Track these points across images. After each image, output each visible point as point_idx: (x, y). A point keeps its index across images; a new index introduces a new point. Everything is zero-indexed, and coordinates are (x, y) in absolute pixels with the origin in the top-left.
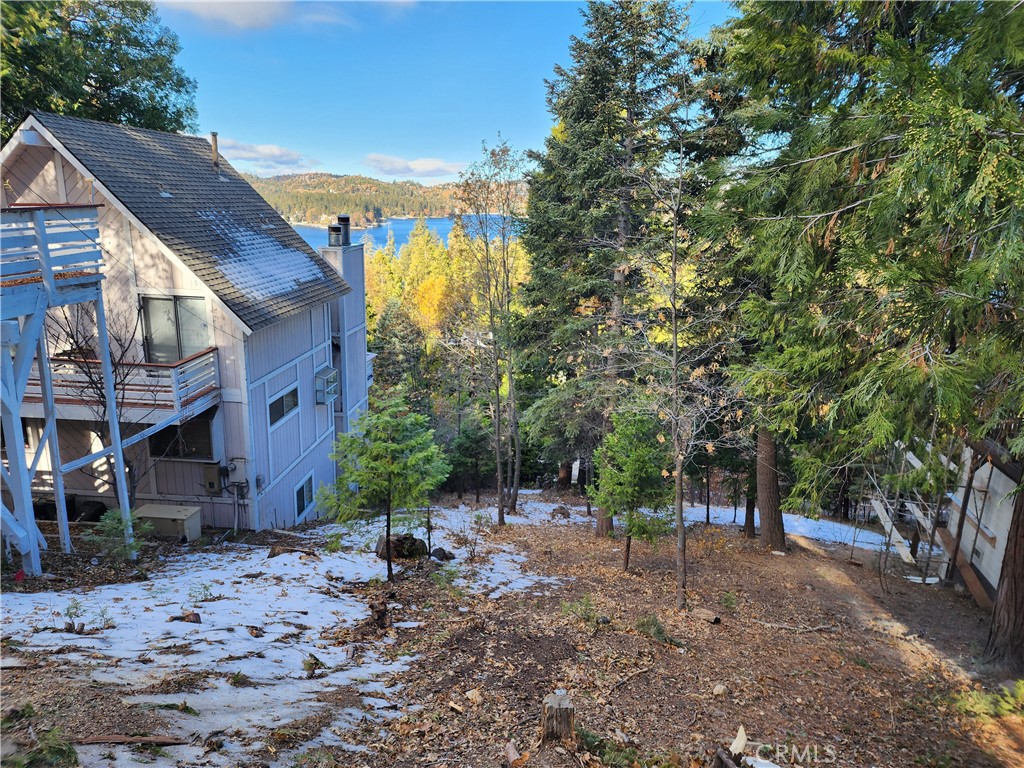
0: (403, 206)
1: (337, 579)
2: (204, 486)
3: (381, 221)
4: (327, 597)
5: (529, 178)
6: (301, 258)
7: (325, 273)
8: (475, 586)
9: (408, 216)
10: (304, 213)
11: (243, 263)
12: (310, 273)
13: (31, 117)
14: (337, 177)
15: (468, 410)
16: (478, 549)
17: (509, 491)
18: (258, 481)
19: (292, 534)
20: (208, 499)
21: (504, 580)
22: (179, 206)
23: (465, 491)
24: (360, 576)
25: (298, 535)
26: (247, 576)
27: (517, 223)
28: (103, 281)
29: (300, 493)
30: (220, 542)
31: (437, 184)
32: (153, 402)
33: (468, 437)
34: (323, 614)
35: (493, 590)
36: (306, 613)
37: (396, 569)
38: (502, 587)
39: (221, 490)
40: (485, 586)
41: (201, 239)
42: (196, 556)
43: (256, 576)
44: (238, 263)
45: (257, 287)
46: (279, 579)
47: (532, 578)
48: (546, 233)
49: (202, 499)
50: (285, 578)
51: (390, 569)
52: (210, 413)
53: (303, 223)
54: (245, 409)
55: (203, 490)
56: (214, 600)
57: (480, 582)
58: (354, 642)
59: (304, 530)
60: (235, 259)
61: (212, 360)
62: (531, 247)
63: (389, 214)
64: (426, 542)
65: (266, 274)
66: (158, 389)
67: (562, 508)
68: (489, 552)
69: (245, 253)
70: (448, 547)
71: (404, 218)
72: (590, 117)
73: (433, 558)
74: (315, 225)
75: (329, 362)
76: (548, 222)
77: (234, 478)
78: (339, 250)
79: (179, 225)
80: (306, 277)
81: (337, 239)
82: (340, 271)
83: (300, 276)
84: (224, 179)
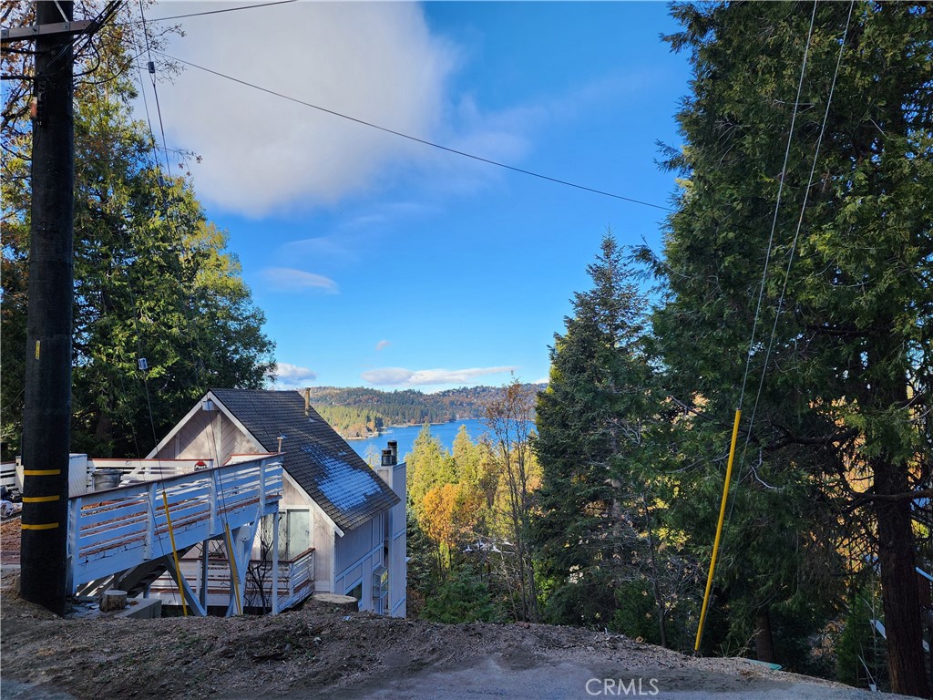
0: (403, 414)
3: (381, 430)
6: (365, 476)
7: (381, 487)
9: (409, 424)
11: (332, 483)
12: (373, 488)
13: (210, 392)
22: (291, 444)
31: (437, 391)
41: (306, 467)
44: (330, 483)
45: (343, 501)
48: (555, 451)
60: (327, 480)
61: (310, 558)
62: (543, 461)
63: (390, 423)
65: (346, 491)
69: (331, 475)
72: (583, 370)
75: (381, 561)
76: (557, 444)
78: (390, 468)
79: (294, 458)
80: (370, 491)
81: (388, 460)
82: (391, 486)
83: (367, 491)
84: (311, 421)
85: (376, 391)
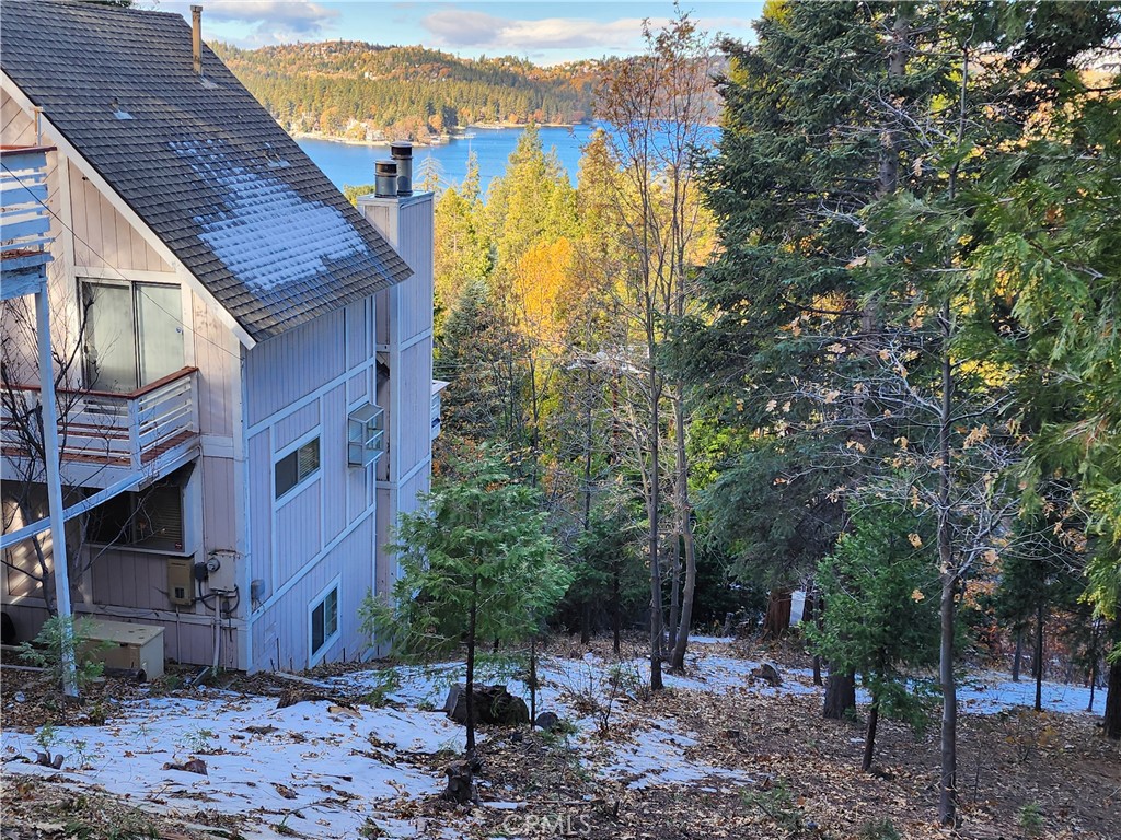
0: (496, 104)
1: (387, 745)
2: (168, 595)
3: (455, 132)
4: (377, 762)
5: (723, 86)
6: (330, 218)
7: (368, 243)
8: (607, 771)
9: (505, 124)
10: (318, 116)
11: (241, 228)
12: (346, 244)
14: (378, 49)
15: (602, 485)
16: (612, 721)
17: (673, 635)
18: (253, 589)
19: (307, 681)
20: (172, 616)
21: (656, 768)
22: (142, 133)
23: (595, 631)
24: (422, 744)
25: (315, 683)
26: (250, 730)
27: (698, 165)
28: (49, 264)
29: (318, 614)
30: (192, 685)
32: (104, 454)
33: (602, 534)
34: (373, 783)
35: (636, 778)
36: (349, 779)
37: (479, 738)
38: (651, 775)
39: (194, 602)
40: (622, 772)
41: (176, 189)
42: (164, 701)
43: (264, 731)
44: (233, 228)
45: (262, 270)
46: (298, 738)
47: (703, 768)
48: (747, 183)
49: (162, 616)
50: (309, 737)
51: (470, 736)
52: (182, 475)
53: (313, 135)
54: (239, 471)
55: (166, 600)
56: (213, 754)
57: (614, 767)
58: (424, 816)
59: (322, 677)
60: (228, 221)
61: (189, 387)
62: (716, 203)
63: (470, 119)
64: (528, 704)
65: (276, 247)
66: (114, 432)
67: (766, 667)
68: (634, 727)
69: (242, 210)
70: (563, 712)
71: (497, 126)
73: (538, 728)
74: (336, 138)
75: (370, 396)
76: (753, 165)
77: (215, 582)
78: (393, 203)
79: (144, 166)
80: (338, 250)
81: (390, 185)
82: (394, 241)
83: (330, 249)
84: (207, 84)
85: (445, 56)
